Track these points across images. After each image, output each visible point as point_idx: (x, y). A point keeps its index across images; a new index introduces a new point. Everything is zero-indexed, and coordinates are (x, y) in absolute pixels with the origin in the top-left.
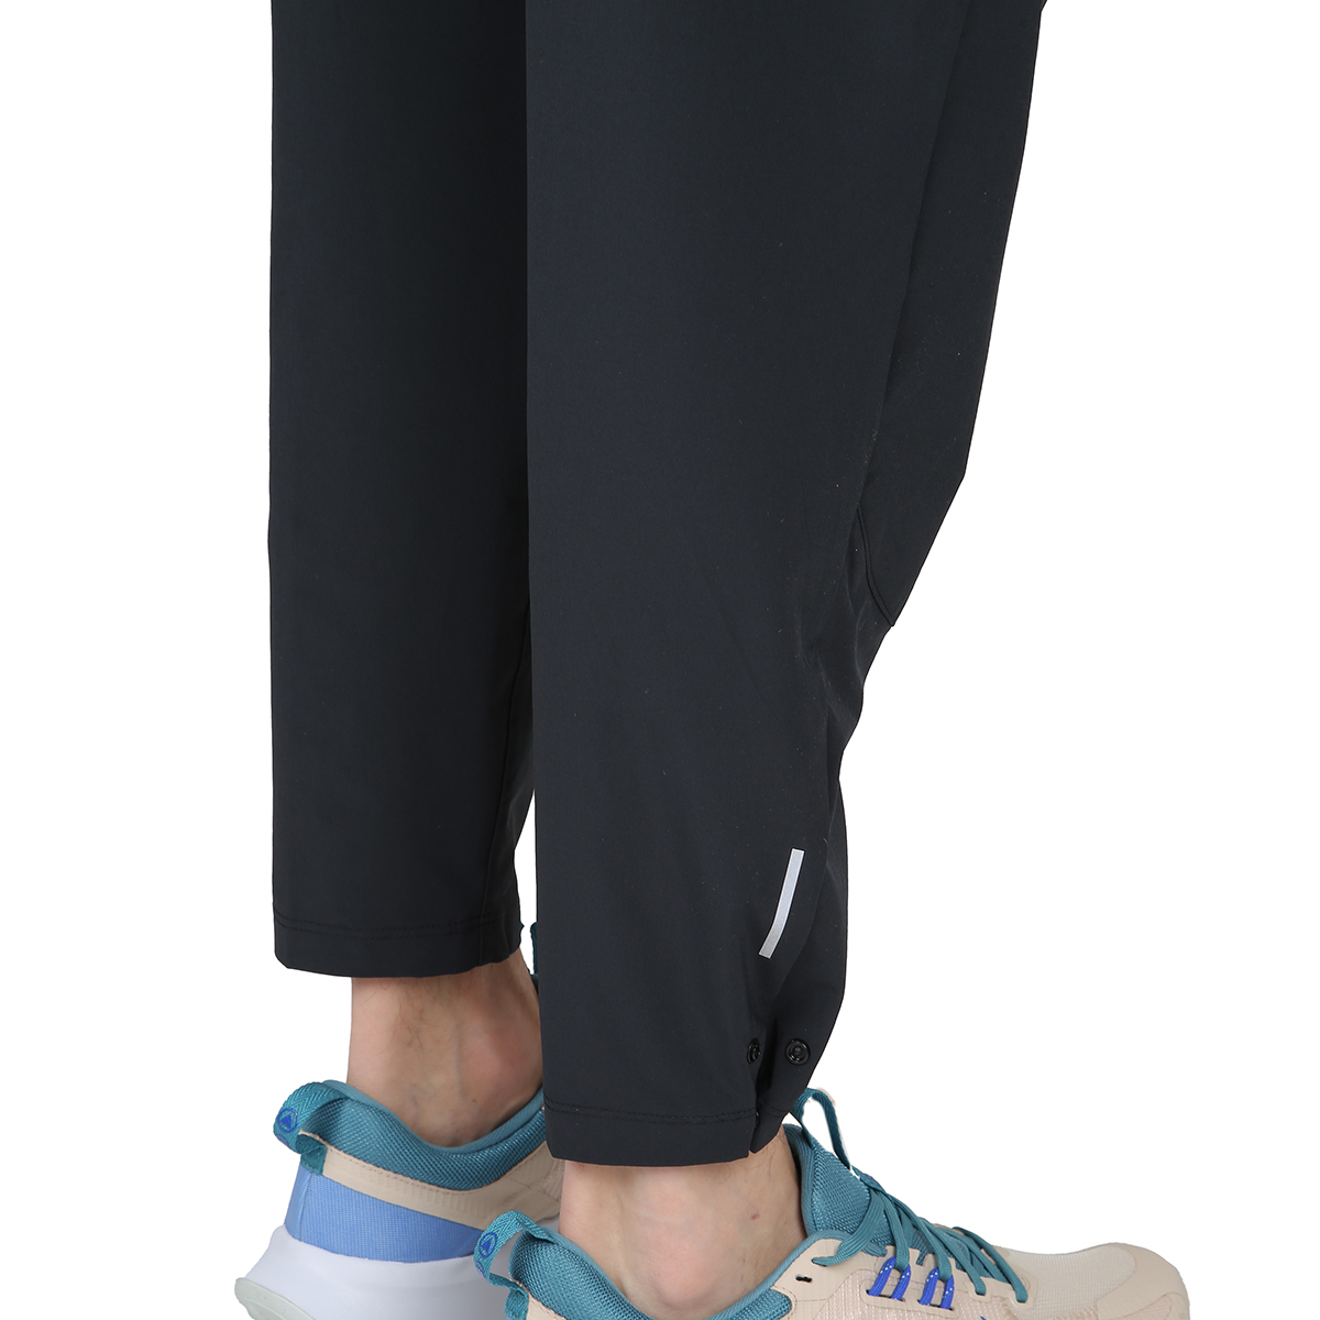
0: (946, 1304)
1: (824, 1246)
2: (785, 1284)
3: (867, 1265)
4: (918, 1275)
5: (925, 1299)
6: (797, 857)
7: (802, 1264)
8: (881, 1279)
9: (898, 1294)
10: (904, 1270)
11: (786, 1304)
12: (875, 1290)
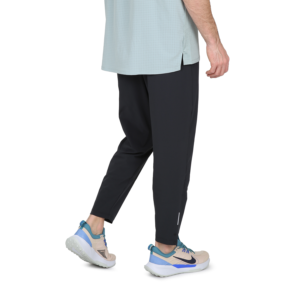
0: (188, 253)
1: (178, 247)
2: (175, 250)
3: (182, 249)
4: (186, 250)
5: (187, 252)
6: (179, 213)
7: (176, 249)
8: (183, 250)
9: (185, 252)
10: (185, 250)
11: (175, 252)
12: (183, 251)
